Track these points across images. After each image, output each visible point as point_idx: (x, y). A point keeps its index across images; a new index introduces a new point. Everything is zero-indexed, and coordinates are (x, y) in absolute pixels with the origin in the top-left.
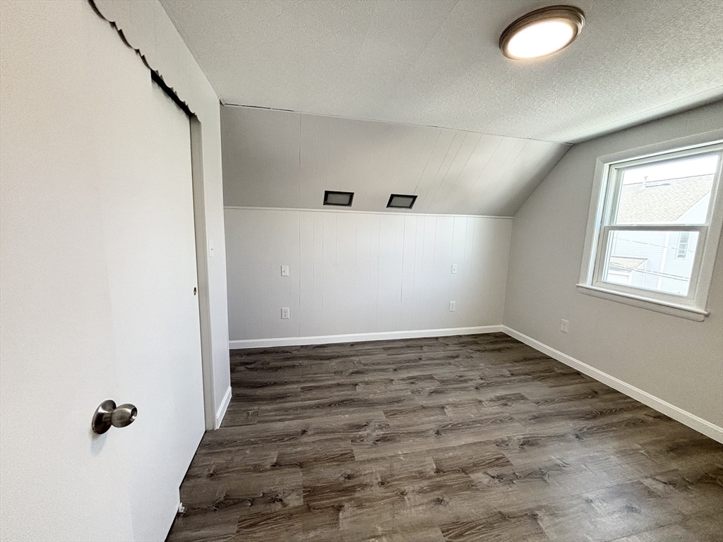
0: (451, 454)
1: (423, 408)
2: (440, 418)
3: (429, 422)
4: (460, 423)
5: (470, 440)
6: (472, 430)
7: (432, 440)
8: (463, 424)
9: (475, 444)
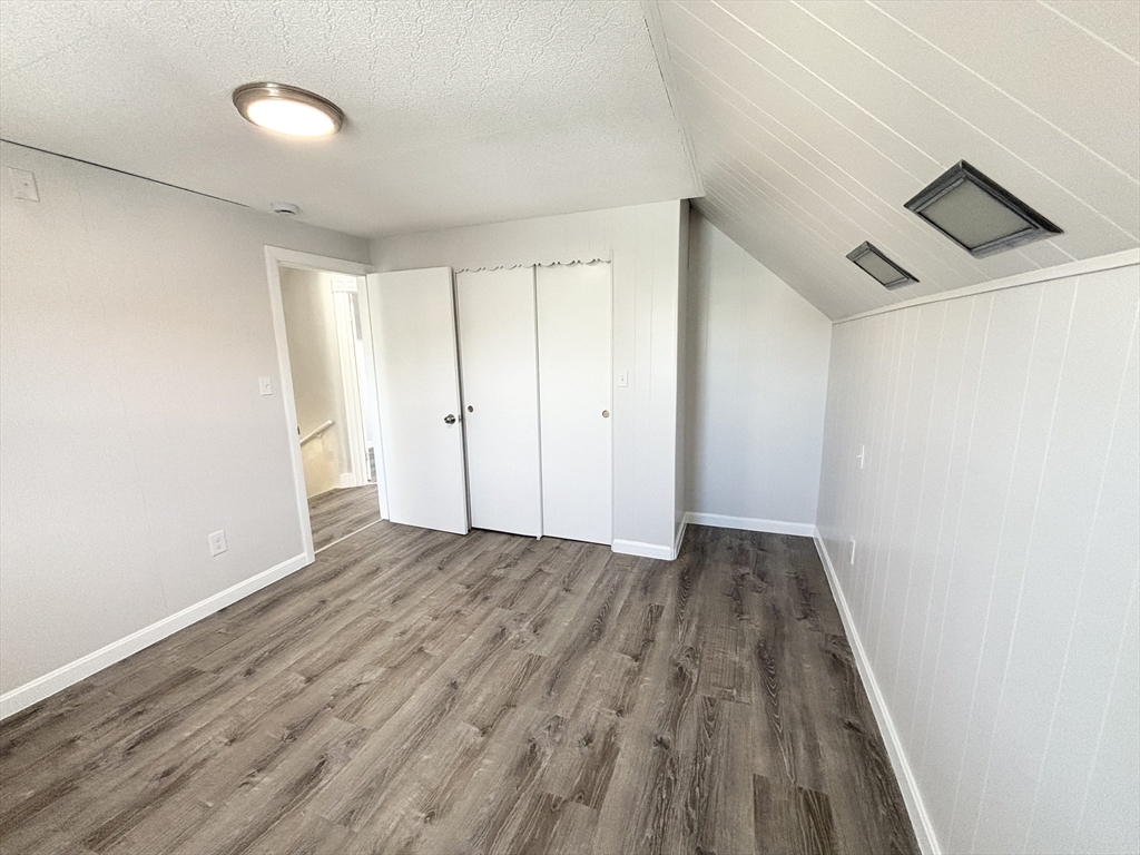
0: (419, 674)
1: (510, 705)
2: (470, 709)
3: (478, 690)
4: (436, 724)
5: (408, 708)
6: (411, 727)
7: (453, 672)
8: (432, 726)
9: (397, 709)
